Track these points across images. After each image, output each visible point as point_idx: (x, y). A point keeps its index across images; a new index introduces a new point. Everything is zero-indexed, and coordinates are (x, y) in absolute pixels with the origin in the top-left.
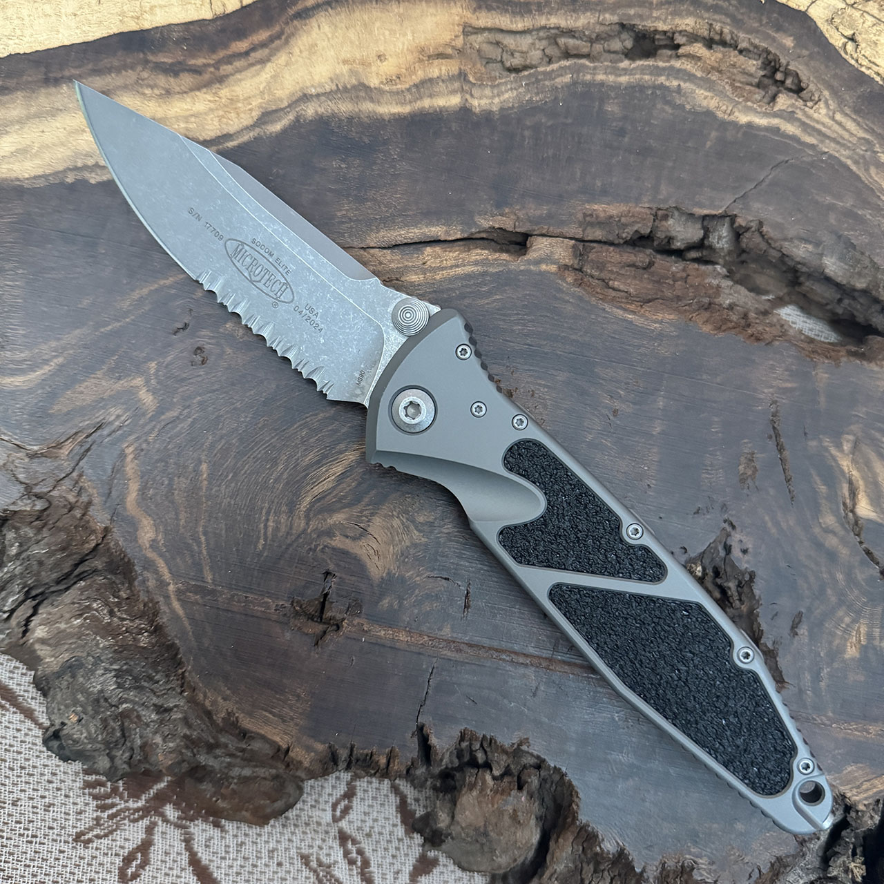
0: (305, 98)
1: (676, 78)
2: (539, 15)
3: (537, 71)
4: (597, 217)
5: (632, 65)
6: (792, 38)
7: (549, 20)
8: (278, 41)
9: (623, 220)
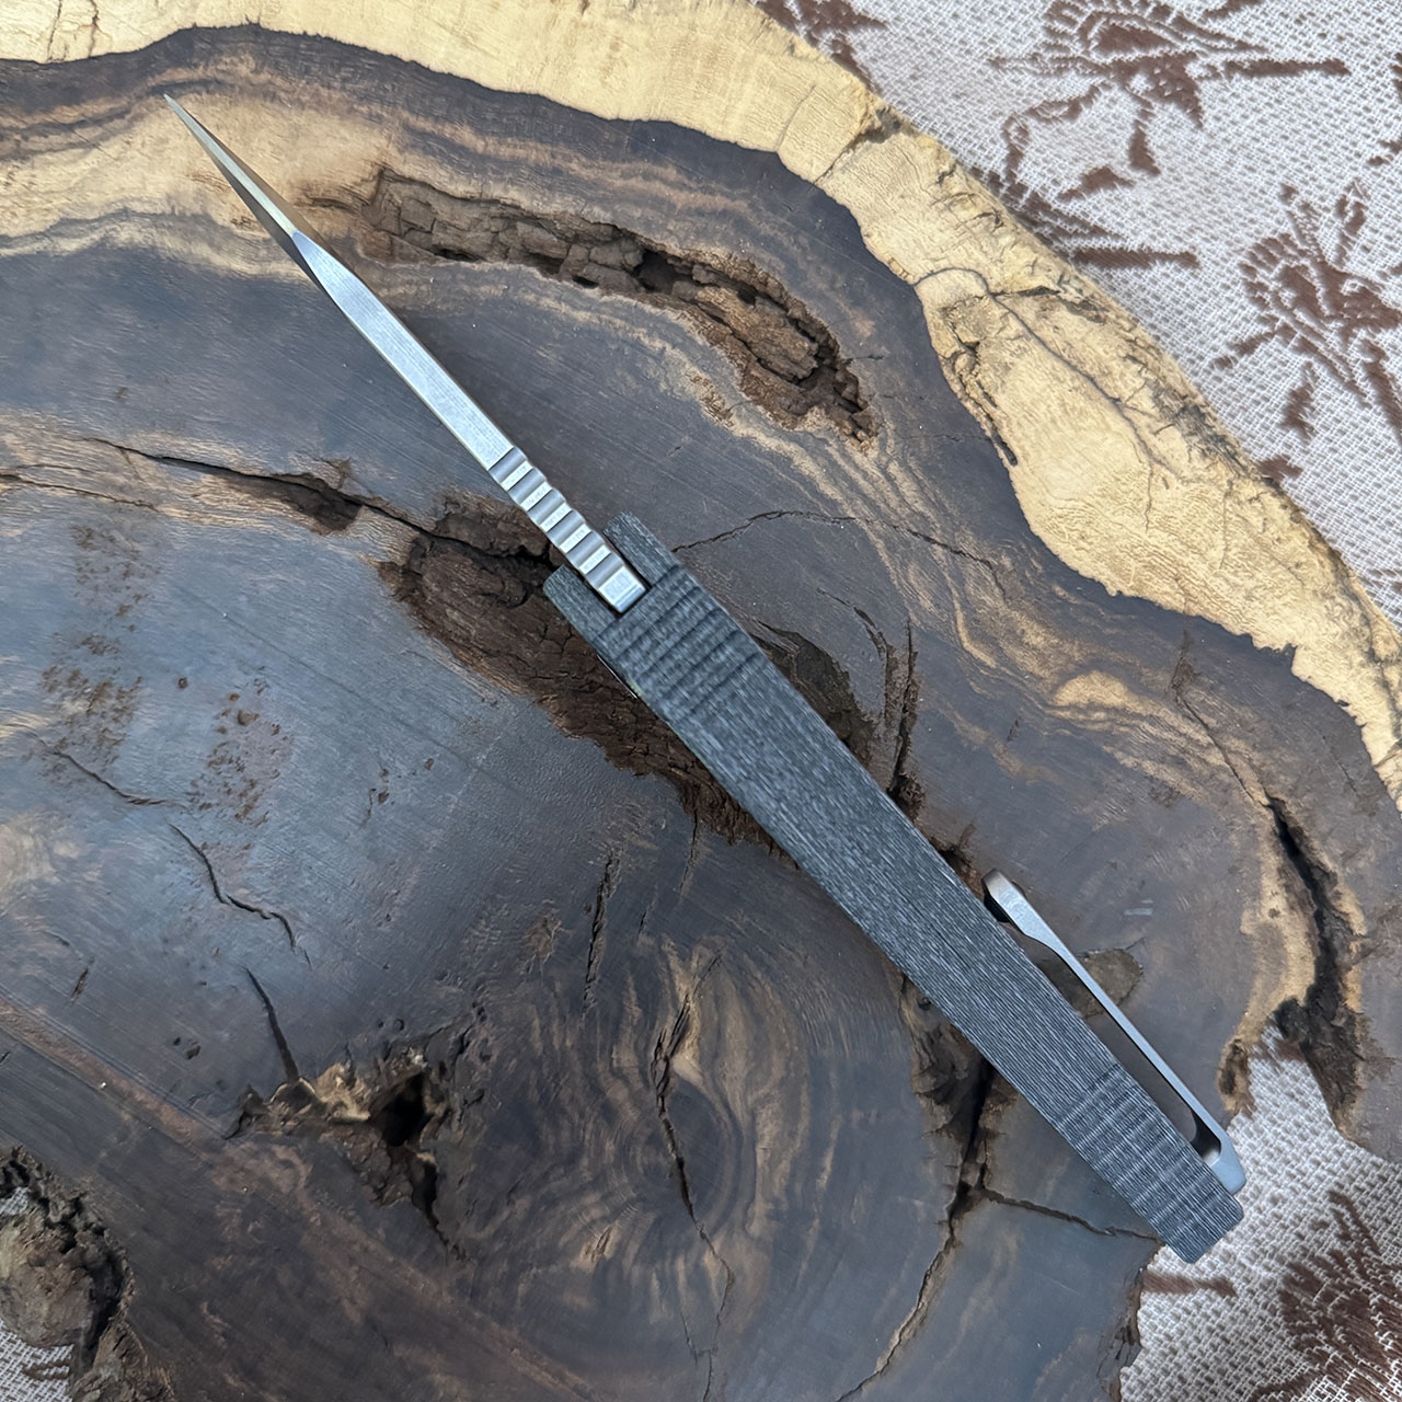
0: (124, 214)
1: (664, 338)
2: (496, 181)
3: (458, 266)
4: (465, 509)
5: (605, 298)
6: (872, 323)
7: (506, 190)
8: (118, 123)
9: (500, 526)
